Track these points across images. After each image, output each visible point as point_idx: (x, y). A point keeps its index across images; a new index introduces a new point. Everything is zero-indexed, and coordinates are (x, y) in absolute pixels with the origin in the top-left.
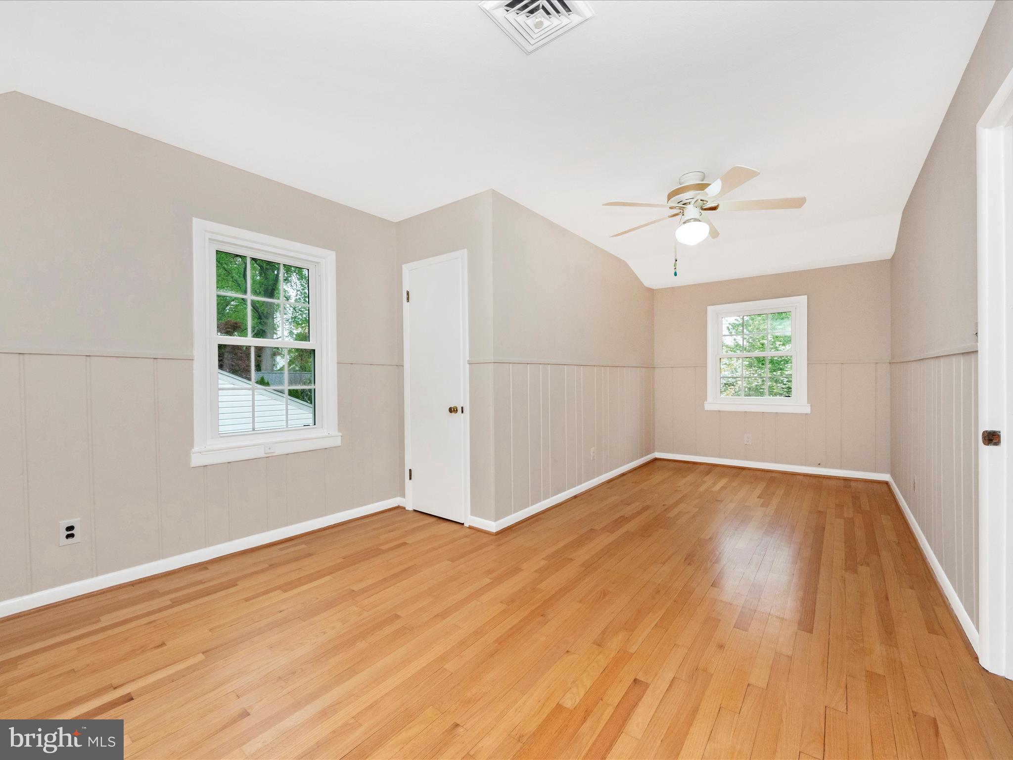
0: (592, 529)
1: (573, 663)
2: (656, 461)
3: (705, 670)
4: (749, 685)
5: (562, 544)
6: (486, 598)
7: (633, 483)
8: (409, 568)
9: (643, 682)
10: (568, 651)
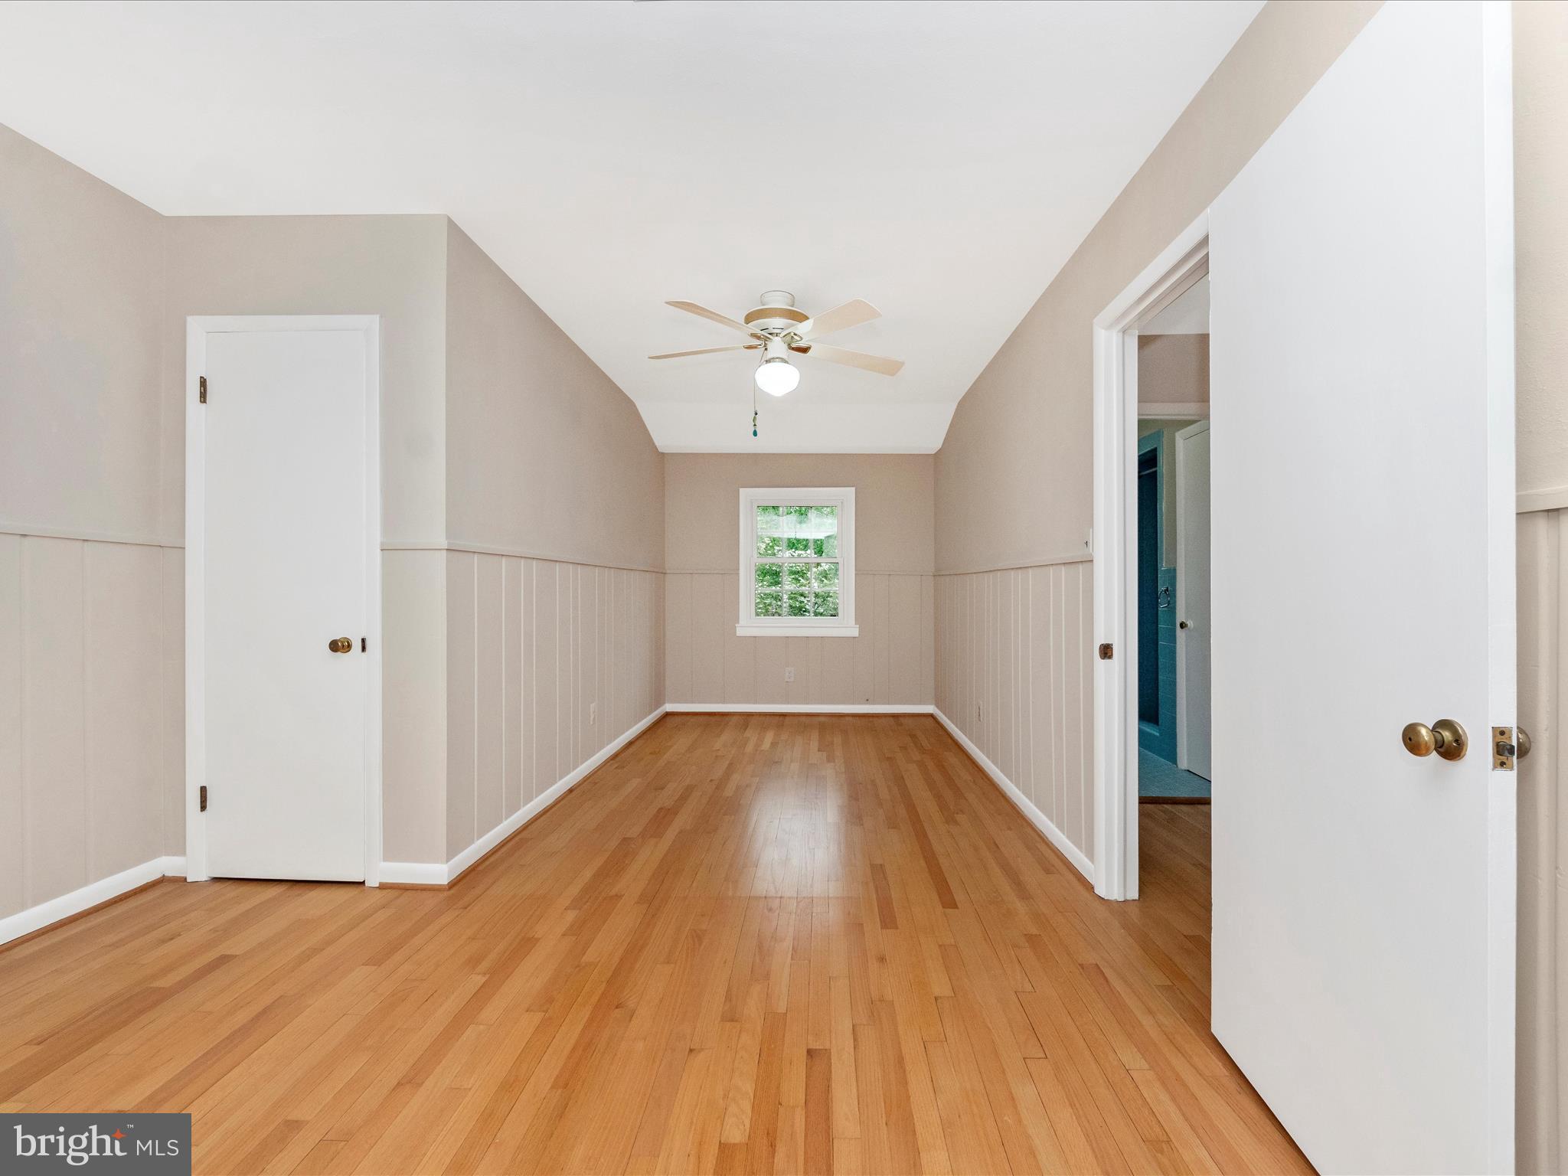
0: (624, 838)
1: (709, 1066)
2: (668, 719)
3: (882, 1000)
4: (936, 999)
5: (588, 874)
6: (491, 1012)
7: (651, 753)
8: (265, 1011)
9: (820, 1050)
10: (691, 1051)
